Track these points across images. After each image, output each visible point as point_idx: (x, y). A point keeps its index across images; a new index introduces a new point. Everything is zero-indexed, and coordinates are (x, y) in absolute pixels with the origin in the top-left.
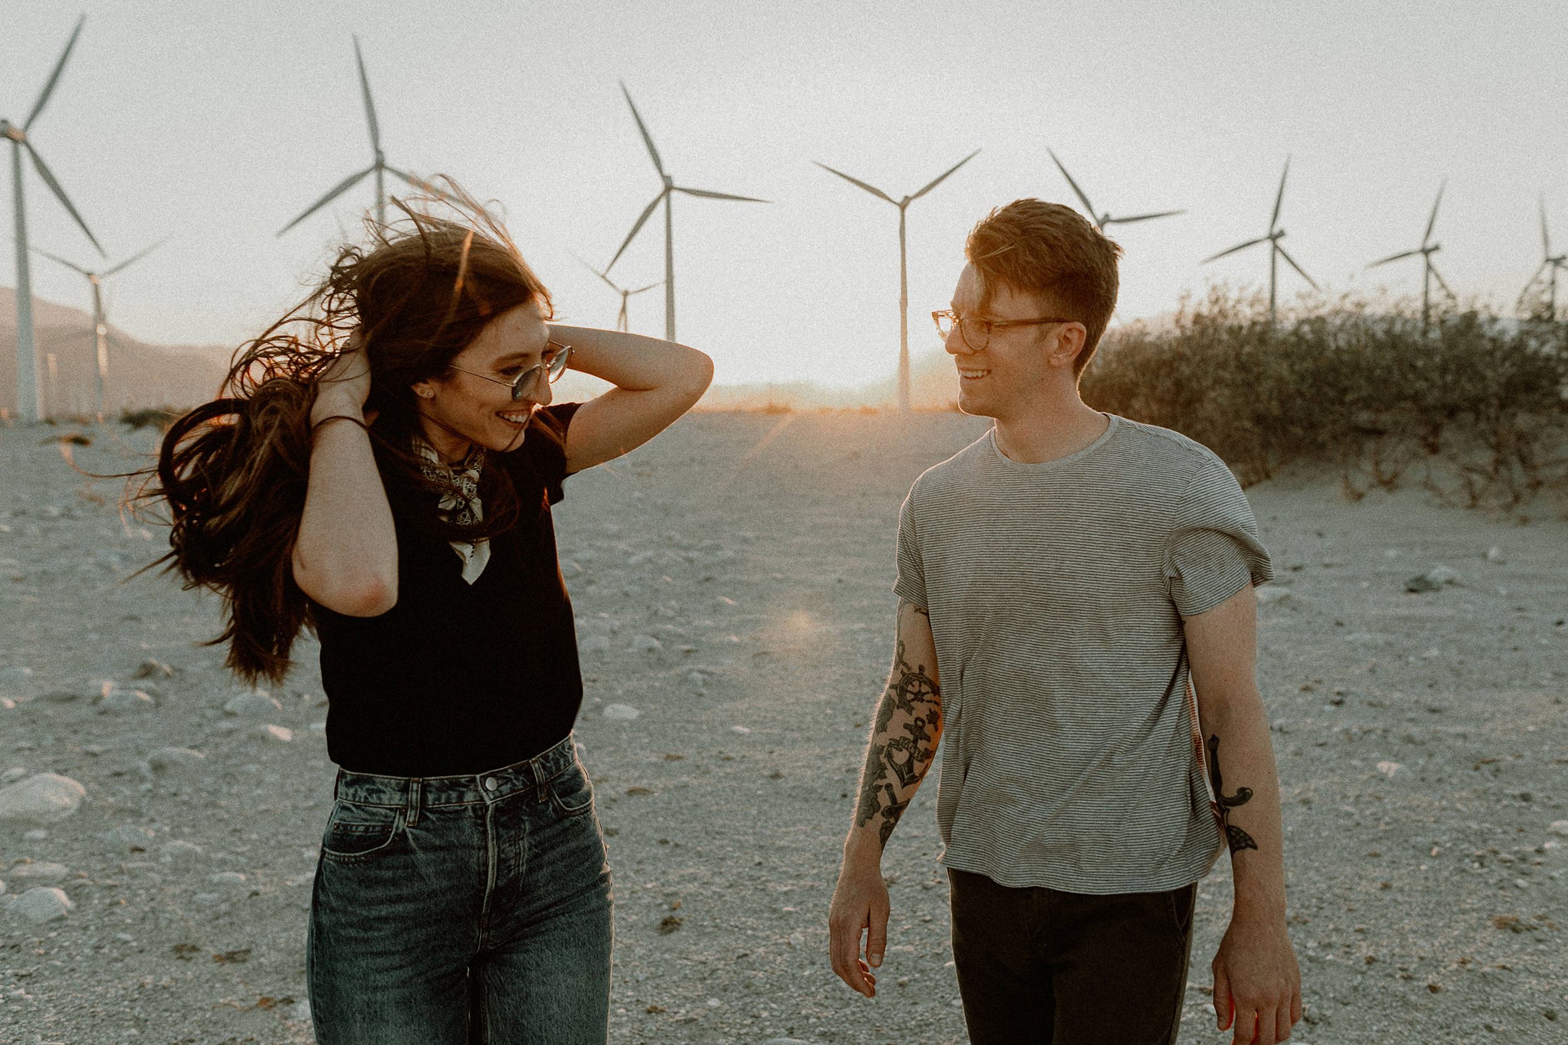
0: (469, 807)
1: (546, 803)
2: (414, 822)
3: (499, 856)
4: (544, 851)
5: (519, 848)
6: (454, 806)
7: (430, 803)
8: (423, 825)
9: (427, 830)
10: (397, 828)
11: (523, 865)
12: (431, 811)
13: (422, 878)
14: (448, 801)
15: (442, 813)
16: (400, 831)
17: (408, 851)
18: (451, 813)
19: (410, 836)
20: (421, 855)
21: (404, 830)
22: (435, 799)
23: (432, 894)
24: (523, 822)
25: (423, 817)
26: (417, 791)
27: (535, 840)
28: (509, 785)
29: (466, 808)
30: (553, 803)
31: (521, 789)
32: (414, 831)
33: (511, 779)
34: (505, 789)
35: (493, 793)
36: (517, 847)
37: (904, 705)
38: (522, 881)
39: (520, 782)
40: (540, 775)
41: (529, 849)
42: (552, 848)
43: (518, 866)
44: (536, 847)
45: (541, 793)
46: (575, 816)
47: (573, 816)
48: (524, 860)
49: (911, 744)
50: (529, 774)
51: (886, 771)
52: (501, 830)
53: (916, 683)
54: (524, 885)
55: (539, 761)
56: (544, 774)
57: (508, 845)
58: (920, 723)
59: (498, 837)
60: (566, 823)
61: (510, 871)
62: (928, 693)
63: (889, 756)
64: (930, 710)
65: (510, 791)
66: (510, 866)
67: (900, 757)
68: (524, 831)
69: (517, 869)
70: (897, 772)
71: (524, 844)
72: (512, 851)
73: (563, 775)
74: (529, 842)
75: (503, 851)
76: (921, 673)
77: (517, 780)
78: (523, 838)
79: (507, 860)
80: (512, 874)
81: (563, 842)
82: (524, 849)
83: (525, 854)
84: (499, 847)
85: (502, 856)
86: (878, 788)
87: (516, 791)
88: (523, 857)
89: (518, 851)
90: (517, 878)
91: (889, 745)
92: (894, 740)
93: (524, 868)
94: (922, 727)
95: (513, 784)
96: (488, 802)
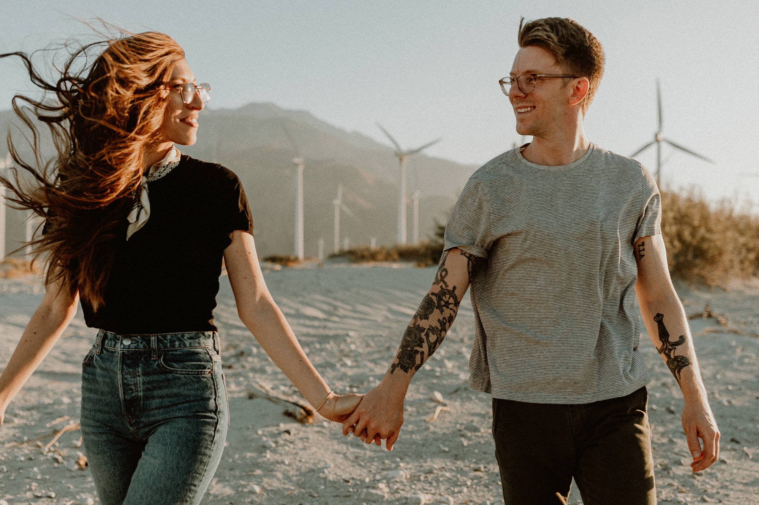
1: (156, 360)
2: (99, 352)
3: (122, 380)
4: (155, 388)
8: (102, 355)
9: (102, 358)
10: (92, 354)
11: (140, 392)
12: (105, 349)
14: (111, 346)
18: (110, 352)
24: (139, 367)
25: (102, 351)
26: (101, 337)
28: (136, 345)
31: (142, 349)
32: (97, 357)
33: (138, 342)
34: (133, 346)
35: (124, 346)
36: (136, 380)
37: (440, 307)
38: (142, 402)
39: (142, 345)
40: (154, 344)
41: (143, 384)
42: (160, 388)
43: (138, 391)
44: (148, 384)
45: (154, 354)
46: (176, 374)
47: (175, 373)
48: (141, 389)
49: (439, 332)
50: (149, 342)
51: (423, 344)
52: (124, 367)
53: (448, 296)
54: (144, 404)
55: (158, 338)
56: (158, 345)
57: (129, 376)
58: (445, 321)
59: (122, 370)
60: (170, 376)
61: (133, 392)
62: (452, 304)
63: (427, 335)
64: (450, 314)
65: (136, 348)
66: (131, 389)
67: (433, 338)
68: (138, 372)
69: (137, 393)
70: (429, 346)
71: (140, 379)
72: (132, 381)
73: (176, 351)
74: (143, 380)
75: (126, 379)
76: (453, 291)
77: (141, 343)
78: (139, 376)
79: (129, 385)
80: (134, 394)
81: (167, 387)
82: (140, 382)
83: (142, 387)
84: (123, 375)
85: (125, 381)
86: (417, 352)
87: (138, 348)
88: (140, 387)
89: (136, 382)
90: (137, 398)
91: (429, 329)
92: (432, 327)
93: (141, 394)
94: (445, 324)
95: (138, 345)
96: (119, 349)
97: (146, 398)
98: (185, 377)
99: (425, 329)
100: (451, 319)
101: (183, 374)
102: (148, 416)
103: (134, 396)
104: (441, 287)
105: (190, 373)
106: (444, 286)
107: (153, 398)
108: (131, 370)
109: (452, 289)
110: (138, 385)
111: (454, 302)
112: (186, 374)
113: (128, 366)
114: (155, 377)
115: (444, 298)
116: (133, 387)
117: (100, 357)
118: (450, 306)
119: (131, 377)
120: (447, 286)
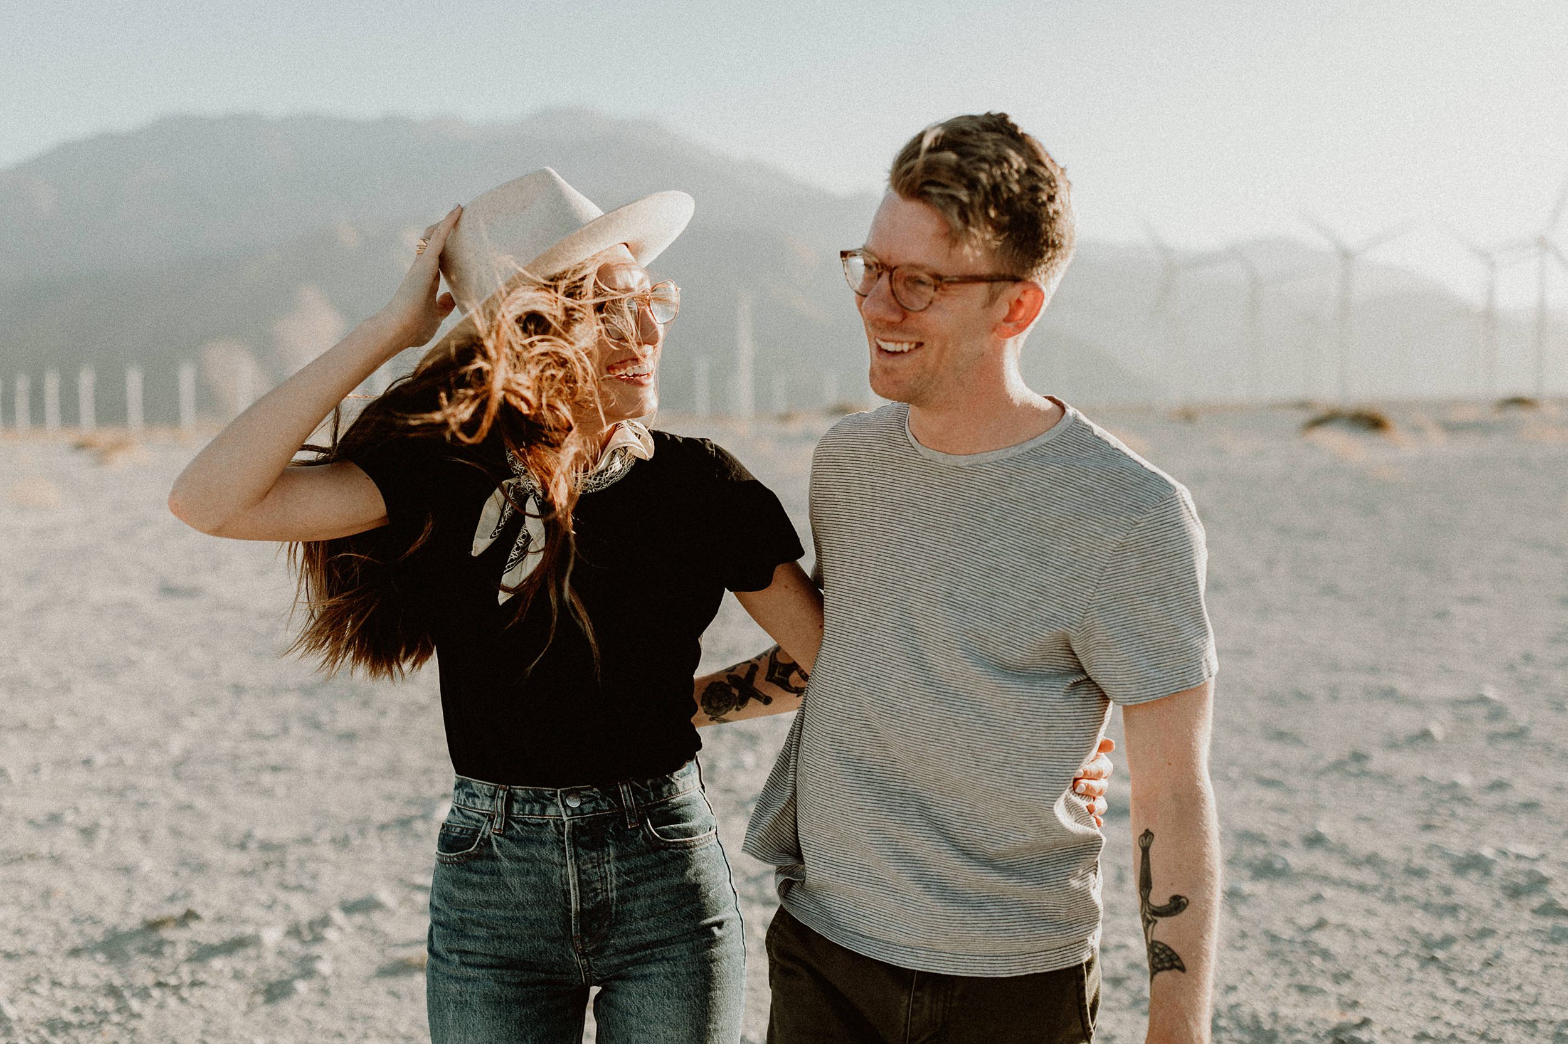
0: (551, 821)
1: (636, 830)
2: (500, 829)
3: (579, 877)
4: (639, 881)
5: (605, 871)
6: (535, 819)
7: (515, 812)
8: (508, 833)
9: (511, 839)
10: (483, 834)
11: (612, 891)
12: (514, 820)
13: (507, 886)
14: (531, 813)
15: (525, 823)
16: (485, 837)
17: (494, 858)
18: (534, 825)
19: (494, 844)
20: (506, 863)
21: (489, 836)
22: (520, 810)
23: (519, 906)
24: (608, 845)
25: (508, 827)
26: (502, 798)
27: (623, 866)
28: (593, 805)
29: (548, 822)
30: (644, 830)
31: (606, 810)
32: (499, 838)
33: (596, 799)
34: (588, 808)
35: (572, 809)
36: (602, 870)
38: (614, 908)
39: (606, 803)
40: (628, 798)
41: (618, 875)
42: (648, 879)
43: (606, 891)
44: (626, 874)
45: (630, 818)
46: (676, 849)
47: (673, 848)
48: (614, 885)
50: (617, 796)
52: (580, 851)
54: (617, 913)
55: (632, 785)
56: (635, 799)
57: (590, 866)
59: (577, 856)
60: (665, 854)
61: (597, 895)
65: (595, 810)
66: (595, 889)
68: (608, 855)
69: (604, 894)
71: (612, 868)
72: (596, 873)
73: (666, 804)
74: (617, 868)
75: (584, 872)
77: (603, 800)
78: (608, 862)
79: (589, 883)
80: (600, 897)
81: (662, 875)
82: (611, 873)
83: (614, 881)
84: (579, 868)
85: (584, 877)
87: (599, 811)
88: (611, 882)
89: (603, 875)
90: (606, 904)
93: (614, 894)
95: (598, 804)
96: (565, 818)
97: (623, 899)
102: (626, 934)
103: (601, 900)
107: (636, 897)
108: (594, 854)
110: (609, 879)
113: (584, 847)
114: (640, 861)
116: (598, 885)
117: (506, 837)
119: (594, 867)
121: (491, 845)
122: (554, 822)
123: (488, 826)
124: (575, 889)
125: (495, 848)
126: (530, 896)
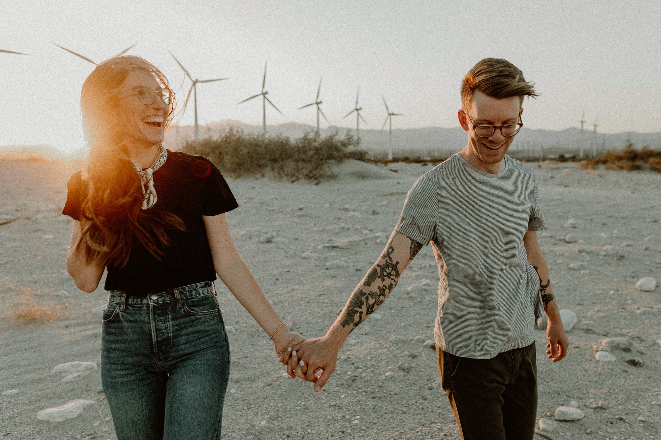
0: (145, 305)
1: (181, 308)
2: (123, 310)
3: (156, 327)
4: (182, 329)
5: (167, 325)
6: (139, 305)
7: (130, 302)
8: (126, 311)
9: (128, 313)
10: (116, 312)
11: (170, 333)
12: (130, 306)
13: (126, 333)
14: (137, 302)
15: (134, 307)
16: (117, 313)
17: (120, 322)
18: (137, 307)
19: (120, 315)
20: (125, 324)
21: (118, 313)
22: (132, 301)
23: (131, 341)
24: (168, 314)
25: (127, 308)
26: (124, 297)
27: (175, 323)
28: (163, 298)
29: (144, 306)
30: (184, 308)
31: (168, 300)
32: (122, 313)
33: (164, 296)
34: (160, 300)
35: (154, 300)
36: (166, 325)
37: (382, 277)
38: (171, 340)
39: (168, 298)
40: (177, 295)
41: (173, 327)
42: (186, 328)
43: (168, 333)
44: (176, 326)
45: (178, 303)
46: (198, 315)
47: (197, 315)
48: (171, 331)
49: (378, 297)
50: (173, 295)
51: (363, 305)
52: (156, 316)
53: (391, 269)
54: (173, 342)
55: (179, 290)
56: (181, 296)
57: (161, 323)
58: (384, 288)
59: (155, 319)
60: (193, 318)
61: (164, 335)
62: (394, 275)
63: (367, 299)
64: (391, 283)
65: (163, 300)
66: (163, 333)
67: (371, 301)
68: (169, 318)
69: (167, 334)
70: (367, 307)
71: (170, 324)
72: (163, 326)
73: (194, 298)
74: (172, 323)
75: (158, 325)
76: (396, 265)
77: (167, 296)
78: (169, 321)
79: (160, 330)
80: (165, 336)
81: (191, 326)
82: (170, 326)
83: (171, 329)
84: (156, 324)
85: (158, 327)
86: (356, 312)
87: (166, 301)
88: (170, 330)
89: (166, 326)
90: (168, 338)
91: (369, 294)
92: (372, 292)
93: (171, 335)
94: (384, 290)
95: (164, 298)
96: (150, 304)
97: (175, 337)
98: (204, 317)
99: (366, 294)
100: (391, 287)
101: (203, 315)
102: (177, 351)
103: (165, 338)
104: (387, 261)
105: (207, 313)
106: (389, 261)
107: (181, 336)
108: (162, 318)
109: (395, 264)
110: (169, 328)
111: (395, 274)
112: (204, 315)
113: (159, 315)
114: (182, 320)
115: (387, 270)
116: (164, 331)
117: (125, 313)
118: (392, 277)
119: (163, 323)
120: (391, 261)
121: (119, 316)
122: (146, 306)
123: (118, 308)
124: (154, 333)
125: (121, 317)
126: (136, 337)
